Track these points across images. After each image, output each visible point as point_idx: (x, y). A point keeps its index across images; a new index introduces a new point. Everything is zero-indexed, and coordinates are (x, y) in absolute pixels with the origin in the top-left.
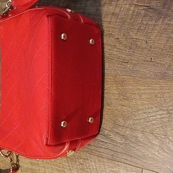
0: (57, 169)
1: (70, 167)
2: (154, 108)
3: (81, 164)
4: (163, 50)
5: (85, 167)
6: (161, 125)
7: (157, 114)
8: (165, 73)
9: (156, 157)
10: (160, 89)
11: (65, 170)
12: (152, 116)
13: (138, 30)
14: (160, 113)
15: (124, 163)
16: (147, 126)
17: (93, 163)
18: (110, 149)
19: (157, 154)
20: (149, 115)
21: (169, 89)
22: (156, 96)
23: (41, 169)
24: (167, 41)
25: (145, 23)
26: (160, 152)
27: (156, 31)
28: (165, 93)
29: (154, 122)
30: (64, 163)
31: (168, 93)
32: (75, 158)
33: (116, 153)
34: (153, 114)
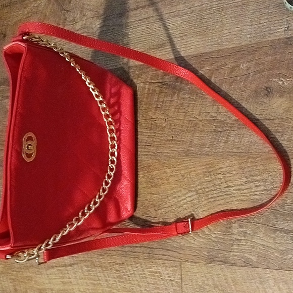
0: (92, 283)
1: (106, 277)
2: (183, 190)
3: (117, 271)
4: (182, 126)
5: (122, 274)
6: (192, 208)
7: (187, 196)
8: (188, 150)
9: (192, 245)
10: (186, 169)
11: (101, 282)
12: (183, 200)
13: (156, 108)
14: (190, 194)
15: (162, 259)
16: (178, 213)
17: (130, 268)
18: (145, 247)
19: (192, 241)
20: (179, 200)
21: (194, 167)
22: (183, 176)
23: (74, 288)
24: (185, 116)
25: (161, 100)
26: (196, 238)
27: (173, 107)
28: (191, 172)
29: (185, 206)
30: (99, 274)
31: (195, 171)
32: (110, 266)
33: (152, 249)
34: (184, 198)
